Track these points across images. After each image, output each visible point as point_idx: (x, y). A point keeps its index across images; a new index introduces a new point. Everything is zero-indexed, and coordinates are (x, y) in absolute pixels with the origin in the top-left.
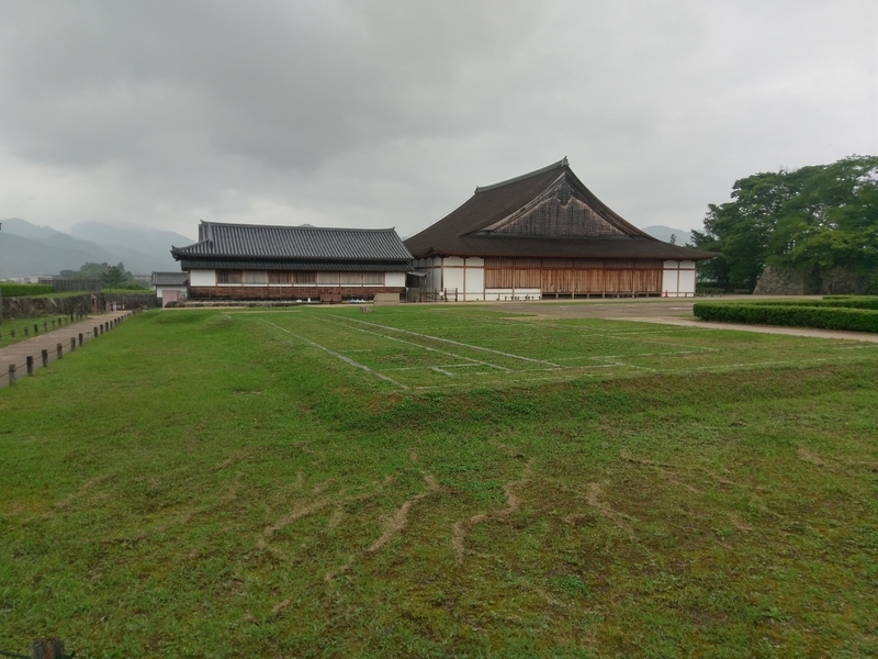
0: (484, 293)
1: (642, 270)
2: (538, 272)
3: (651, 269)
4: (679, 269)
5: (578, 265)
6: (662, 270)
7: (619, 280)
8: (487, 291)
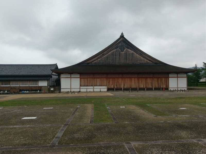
0: (80, 88)
1: (158, 78)
2: (105, 79)
3: (162, 77)
4: (177, 77)
5: (124, 76)
6: (168, 77)
7: (146, 82)
8: (81, 87)
